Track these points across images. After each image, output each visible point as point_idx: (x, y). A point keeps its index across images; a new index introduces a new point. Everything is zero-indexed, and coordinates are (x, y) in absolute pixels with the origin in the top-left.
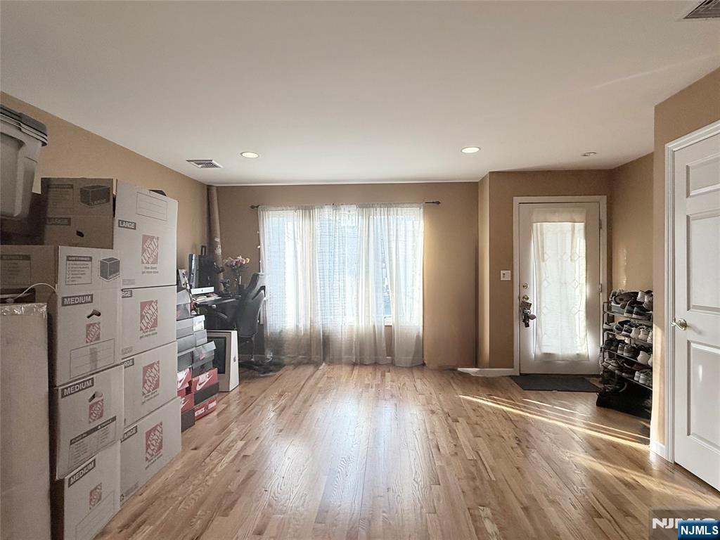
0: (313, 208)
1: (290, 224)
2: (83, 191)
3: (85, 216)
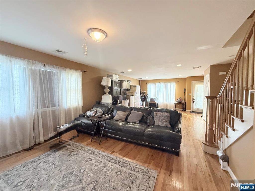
1: (152, 86)
2: (134, 86)
3: (134, 88)
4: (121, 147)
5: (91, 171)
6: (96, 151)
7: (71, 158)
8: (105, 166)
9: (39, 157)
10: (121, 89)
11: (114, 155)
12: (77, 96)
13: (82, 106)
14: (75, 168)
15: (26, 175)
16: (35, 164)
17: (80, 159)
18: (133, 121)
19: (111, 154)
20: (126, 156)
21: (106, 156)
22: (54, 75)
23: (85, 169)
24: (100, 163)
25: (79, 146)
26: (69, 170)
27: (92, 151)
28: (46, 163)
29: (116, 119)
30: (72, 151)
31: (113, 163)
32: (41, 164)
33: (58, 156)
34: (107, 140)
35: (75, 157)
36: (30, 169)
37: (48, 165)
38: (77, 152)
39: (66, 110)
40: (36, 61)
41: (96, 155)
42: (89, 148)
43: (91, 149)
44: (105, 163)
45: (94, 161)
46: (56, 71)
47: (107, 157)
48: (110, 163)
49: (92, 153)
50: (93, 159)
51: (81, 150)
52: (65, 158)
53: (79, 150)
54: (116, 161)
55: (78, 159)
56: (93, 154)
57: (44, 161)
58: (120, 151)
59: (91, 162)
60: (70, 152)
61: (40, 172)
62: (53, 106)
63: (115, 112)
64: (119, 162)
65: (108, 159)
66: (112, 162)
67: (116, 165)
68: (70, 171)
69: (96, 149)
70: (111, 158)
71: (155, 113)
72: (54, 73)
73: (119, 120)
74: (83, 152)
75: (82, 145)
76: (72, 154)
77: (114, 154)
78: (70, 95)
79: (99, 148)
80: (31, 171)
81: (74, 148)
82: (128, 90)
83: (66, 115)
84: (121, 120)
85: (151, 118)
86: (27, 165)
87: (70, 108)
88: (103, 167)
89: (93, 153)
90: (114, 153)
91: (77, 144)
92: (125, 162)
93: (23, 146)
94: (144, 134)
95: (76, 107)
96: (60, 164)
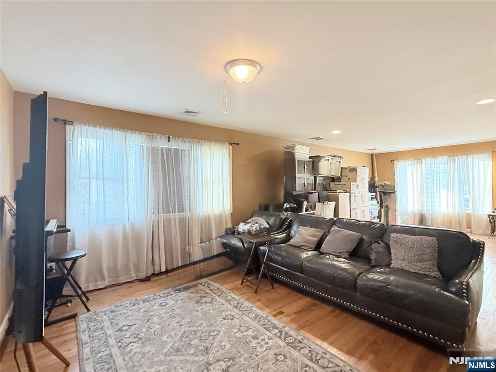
0: (422, 159)
1: (410, 167)
2: (350, 170)
3: (350, 175)
4: (300, 307)
5: (229, 338)
6: (247, 303)
7: (201, 308)
8: (256, 336)
9: (155, 295)
10: (315, 178)
11: (281, 320)
12: (221, 192)
13: (232, 212)
14: (204, 325)
15: (134, 317)
16: (147, 305)
17: (214, 311)
18: (334, 250)
19: (274, 316)
20: (307, 328)
21: (262, 318)
22: (183, 155)
23: (219, 331)
24: (248, 329)
25: (218, 289)
26: (193, 326)
27: (238, 303)
28: (162, 306)
29: (295, 245)
30: (205, 295)
31: (275, 335)
32: (156, 307)
33: (182, 299)
34: (273, 288)
35: (207, 307)
36: (141, 310)
37: (164, 310)
38: (212, 299)
39: (201, 218)
40: (158, 134)
41: (245, 312)
42: (235, 296)
43: (238, 298)
44: (258, 330)
45: (238, 321)
46: (186, 147)
47: (264, 320)
48: (268, 333)
49: (237, 306)
50: (237, 317)
51: (219, 296)
52: (191, 305)
53: (217, 297)
54: (281, 332)
55: (211, 311)
56: (240, 308)
57: (161, 302)
58: (296, 315)
59: (232, 323)
60: (201, 296)
61: (152, 318)
62: (181, 210)
63: (295, 227)
64: (287, 335)
65: (265, 325)
66: (272, 332)
67: (278, 340)
68: (195, 328)
69: (247, 300)
70: (272, 323)
71: (392, 235)
72: (183, 152)
73: (301, 247)
74: (223, 302)
75: (224, 288)
76: (203, 300)
77: (281, 318)
78: (209, 190)
79: (252, 300)
80: (141, 314)
81: (208, 291)
82: (333, 179)
83: (202, 228)
84: (305, 246)
85: (381, 250)
86: (138, 304)
87: (209, 216)
88: (252, 337)
89: (239, 306)
90: (281, 316)
91: (216, 284)
92: (301, 340)
93: (137, 274)
94: (356, 285)
95: (220, 213)
96: (181, 312)
